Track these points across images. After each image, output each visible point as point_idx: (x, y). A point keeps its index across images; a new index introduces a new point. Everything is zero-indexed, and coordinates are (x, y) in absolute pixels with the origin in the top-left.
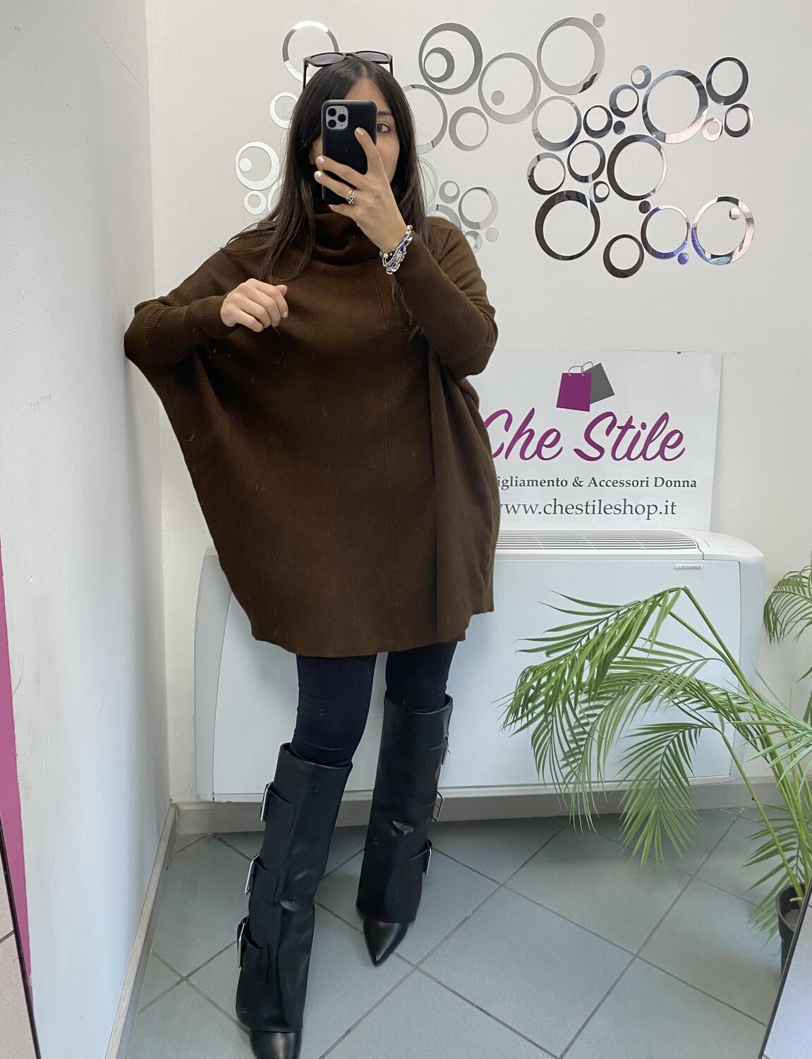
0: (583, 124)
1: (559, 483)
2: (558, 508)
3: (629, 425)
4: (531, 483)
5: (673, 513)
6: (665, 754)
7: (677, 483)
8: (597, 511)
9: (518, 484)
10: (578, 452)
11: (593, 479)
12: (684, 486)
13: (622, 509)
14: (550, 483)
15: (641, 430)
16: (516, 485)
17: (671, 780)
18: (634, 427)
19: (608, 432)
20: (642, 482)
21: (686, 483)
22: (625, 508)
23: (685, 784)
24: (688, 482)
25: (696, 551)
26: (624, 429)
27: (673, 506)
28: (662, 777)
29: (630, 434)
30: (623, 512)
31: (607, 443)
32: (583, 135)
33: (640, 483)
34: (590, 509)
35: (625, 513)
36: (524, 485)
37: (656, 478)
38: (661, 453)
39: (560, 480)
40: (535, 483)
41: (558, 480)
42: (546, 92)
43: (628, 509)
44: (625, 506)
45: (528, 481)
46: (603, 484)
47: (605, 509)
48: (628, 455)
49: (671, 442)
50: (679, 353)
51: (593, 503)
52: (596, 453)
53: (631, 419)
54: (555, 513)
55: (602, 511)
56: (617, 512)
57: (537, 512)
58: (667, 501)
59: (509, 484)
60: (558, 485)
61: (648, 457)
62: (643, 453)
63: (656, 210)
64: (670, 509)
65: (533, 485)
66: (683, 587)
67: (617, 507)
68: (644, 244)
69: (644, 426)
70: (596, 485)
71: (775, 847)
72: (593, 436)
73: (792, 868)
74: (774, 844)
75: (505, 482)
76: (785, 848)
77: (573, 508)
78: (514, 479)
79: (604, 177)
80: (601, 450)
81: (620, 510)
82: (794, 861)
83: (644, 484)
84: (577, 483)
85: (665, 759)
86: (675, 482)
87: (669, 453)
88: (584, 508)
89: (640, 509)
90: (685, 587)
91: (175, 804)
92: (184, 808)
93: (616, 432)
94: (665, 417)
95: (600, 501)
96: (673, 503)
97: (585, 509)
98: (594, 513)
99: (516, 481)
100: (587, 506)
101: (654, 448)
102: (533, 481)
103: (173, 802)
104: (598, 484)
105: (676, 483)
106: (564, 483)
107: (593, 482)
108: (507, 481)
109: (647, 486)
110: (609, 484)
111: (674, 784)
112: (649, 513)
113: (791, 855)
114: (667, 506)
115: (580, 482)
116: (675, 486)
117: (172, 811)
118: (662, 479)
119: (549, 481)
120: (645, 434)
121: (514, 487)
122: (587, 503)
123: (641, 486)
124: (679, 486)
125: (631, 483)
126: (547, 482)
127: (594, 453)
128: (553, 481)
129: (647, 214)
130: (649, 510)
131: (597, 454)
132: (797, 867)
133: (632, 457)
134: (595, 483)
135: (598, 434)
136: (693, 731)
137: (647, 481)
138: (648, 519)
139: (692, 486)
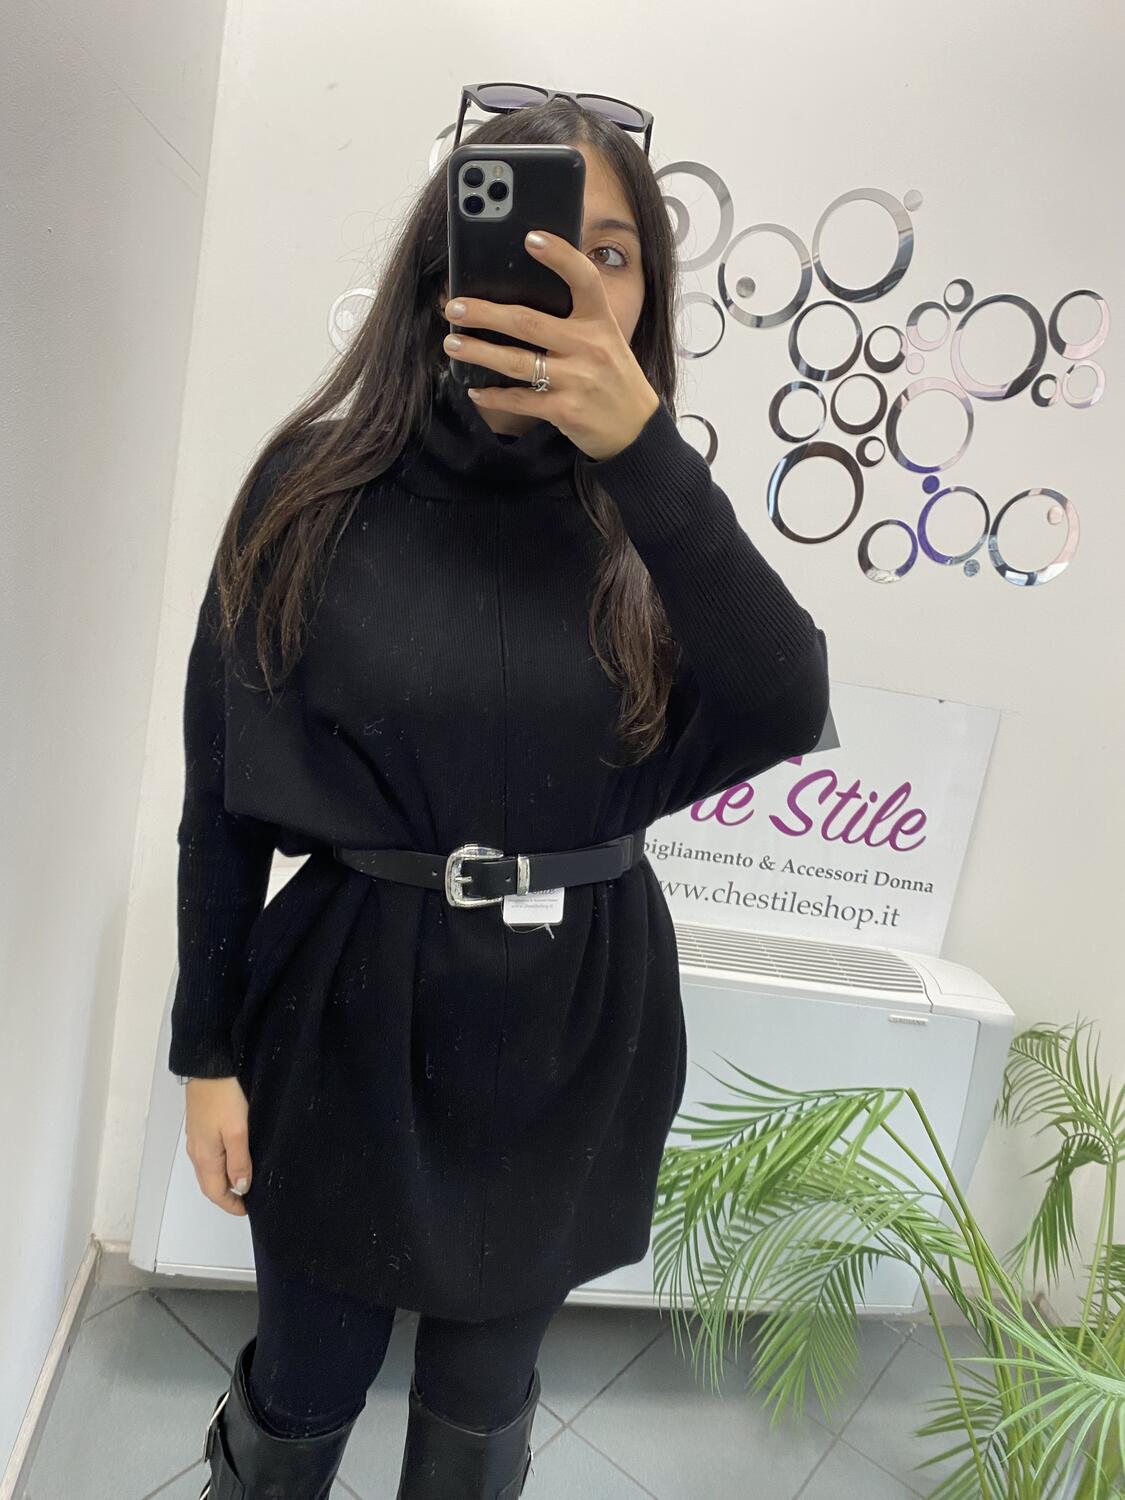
0: (862, 347)
1: (741, 862)
2: (734, 896)
3: (853, 793)
4: (700, 854)
5: (893, 924)
6: (830, 1275)
7: (907, 884)
8: (788, 907)
9: (682, 854)
10: (776, 821)
11: (790, 862)
12: (915, 889)
13: (824, 909)
14: (728, 859)
15: (869, 803)
16: (679, 855)
17: (830, 1305)
18: (859, 797)
19: (822, 798)
20: (857, 875)
21: (918, 886)
22: (829, 908)
23: (849, 1312)
24: (921, 884)
25: (920, 999)
26: (845, 798)
27: (895, 914)
28: (821, 1305)
29: (853, 805)
30: (824, 913)
31: (818, 813)
32: (861, 366)
33: (855, 876)
34: (779, 903)
35: (826, 915)
36: (690, 857)
37: (878, 873)
38: (892, 839)
39: (743, 856)
40: (706, 855)
41: (739, 857)
42: (818, 292)
43: (832, 910)
44: (828, 906)
45: (697, 852)
46: (803, 870)
47: (799, 906)
48: (844, 835)
49: (908, 825)
50: (941, 701)
51: (784, 896)
52: (799, 826)
53: (857, 785)
54: (728, 901)
55: (795, 908)
56: (816, 912)
57: (702, 898)
58: (888, 907)
59: (669, 852)
60: (738, 863)
61: (872, 841)
62: (867, 836)
63: (947, 491)
64: (890, 918)
65: (702, 858)
66: (907, 1089)
67: (817, 906)
68: (920, 540)
69: (873, 797)
70: (792, 871)
71: (962, 1421)
72: (799, 801)
73: (981, 1454)
74: (962, 1417)
75: (663, 848)
76: (975, 1425)
77: (755, 898)
78: (677, 846)
79: (880, 431)
80: (808, 823)
81: (820, 911)
82: (986, 1444)
83: (861, 879)
84: (766, 864)
85: (829, 1282)
86: (904, 882)
87: (902, 840)
88: (770, 902)
89: (848, 913)
90: (911, 1089)
91: (99, 1242)
92: (111, 1248)
93: (833, 800)
94: (906, 788)
95: (795, 894)
96: (896, 911)
97: (772, 902)
98: (783, 909)
99: (680, 850)
100: (775, 898)
101: (883, 830)
102: (703, 853)
103: (96, 1238)
104: (795, 870)
105: (905, 884)
106: (748, 862)
107: (788, 866)
108: (667, 848)
109: (864, 882)
110: (812, 872)
111: (833, 1311)
112: (860, 920)
113: (982, 1436)
114: (886, 914)
115: (771, 864)
116: (903, 887)
117: (92, 1253)
118: (887, 876)
119: (726, 856)
120: (873, 809)
121: (675, 858)
122: (776, 894)
123: (856, 880)
124: (909, 888)
125: (842, 875)
126: (723, 857)
127: (797, 824)
128: (732, 857)
129: (933, 495)
130: (861, 916)
131: (801, 826)
132: (988, 1455)
133: (850, 838)
134: (791, 868)
135: (807, 800)
136: (874, 1256)
137: (865, 876)
138: (858, 927)
139: (926, 890)
